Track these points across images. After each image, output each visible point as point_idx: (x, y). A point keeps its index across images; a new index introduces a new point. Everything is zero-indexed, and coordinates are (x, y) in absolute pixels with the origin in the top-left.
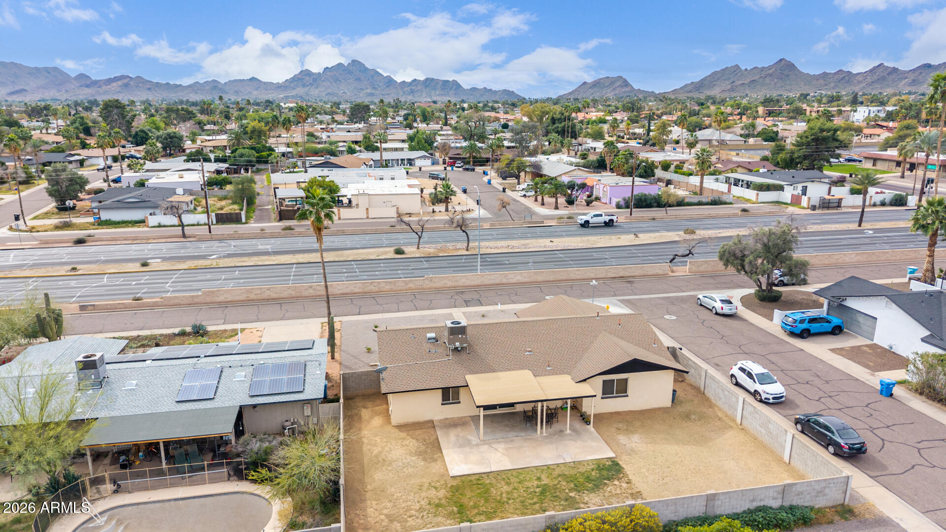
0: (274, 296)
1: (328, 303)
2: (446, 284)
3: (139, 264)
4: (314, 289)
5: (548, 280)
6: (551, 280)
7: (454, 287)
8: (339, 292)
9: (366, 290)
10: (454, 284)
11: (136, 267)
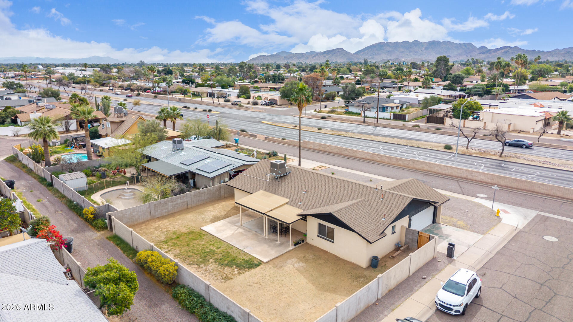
0: (330, 150)
1: (300, 149)
2: (424, 167)
3: (317, 129)
4: (348, 152)
5: (510, 186)
6: (513, 186)
7: (429, 171)
8: (360, 156)
9: (374, 159)
10: (430, 169)
11: (316, 129)
